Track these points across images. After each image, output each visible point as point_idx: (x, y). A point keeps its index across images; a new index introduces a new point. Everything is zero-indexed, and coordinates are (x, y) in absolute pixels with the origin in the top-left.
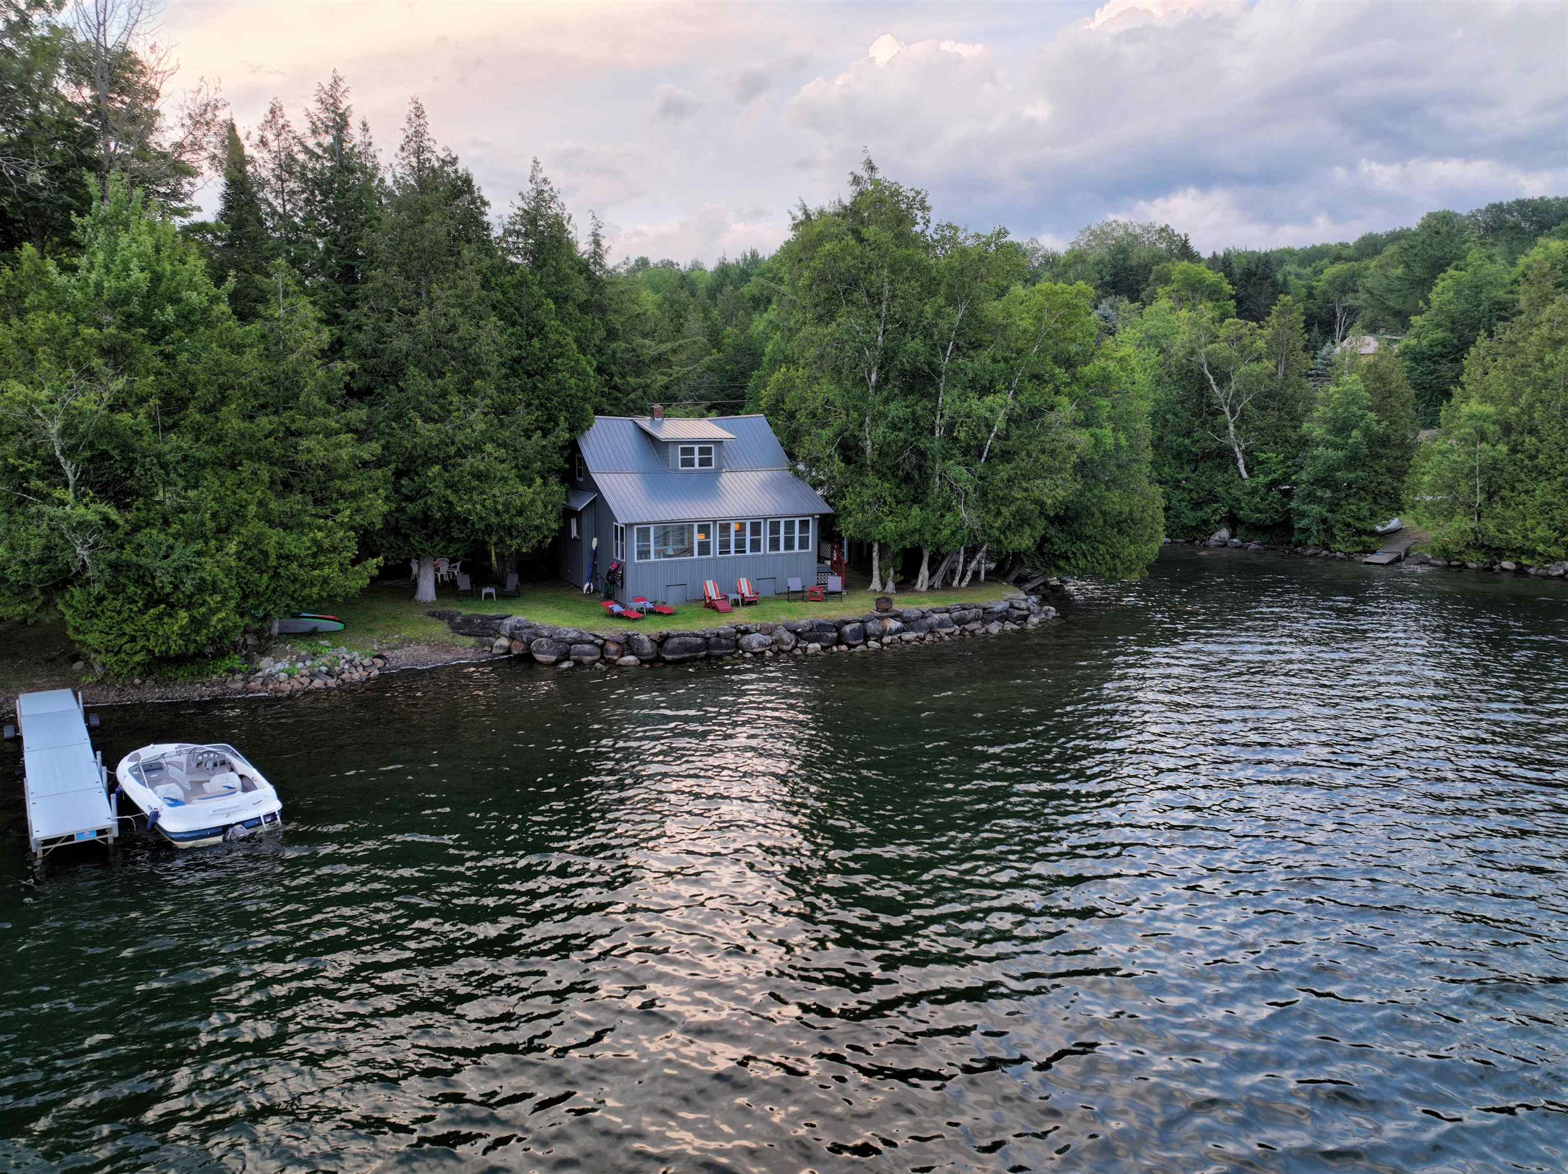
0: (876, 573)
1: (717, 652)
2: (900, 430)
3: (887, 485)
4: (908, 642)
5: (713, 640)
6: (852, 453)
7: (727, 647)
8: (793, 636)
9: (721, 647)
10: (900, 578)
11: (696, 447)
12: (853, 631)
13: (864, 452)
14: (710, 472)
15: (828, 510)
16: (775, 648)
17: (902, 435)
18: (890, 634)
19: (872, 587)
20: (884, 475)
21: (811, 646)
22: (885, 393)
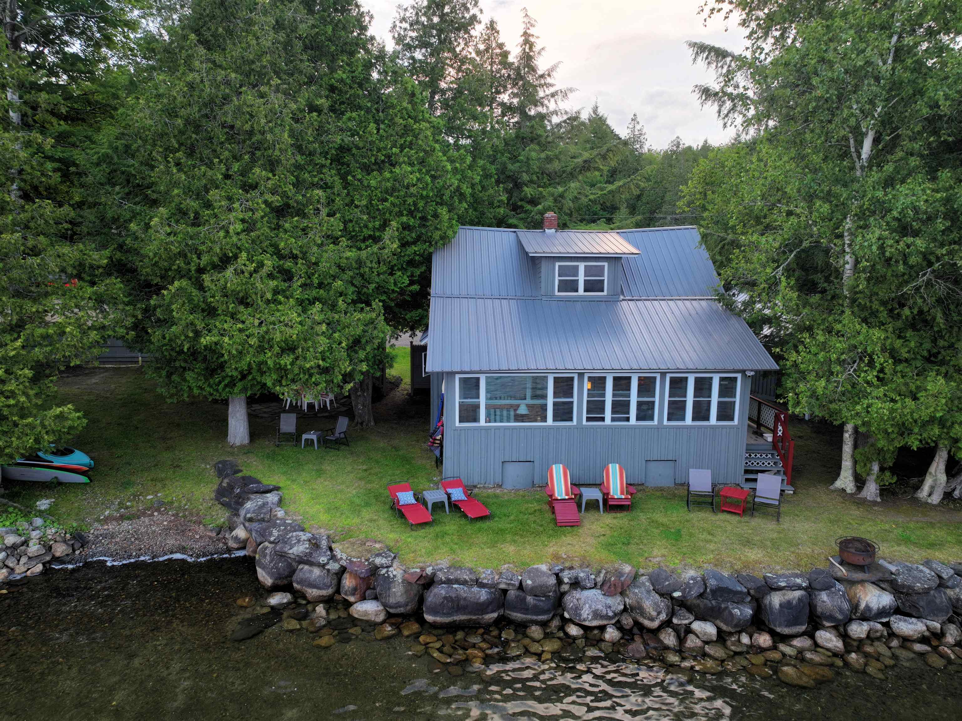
0: (847, 464)
1: (518, 616)
2: (916, 234)
3: (877, 334)
4: (906, 641)
5: (512, 593)
6: (819, 278)
7: (537, 610)
8: (663, 604)
9: (526, 609)
10: (889, 478)
11: (582, 266)
12: (786, 605)
13: (838, 274)
14: (599, 301)
15: (770, 364)
16: (627, 621)
17: (920, 243)
18: (864, 618)
19: (839, 484)
20: (874, 314)
21: (697, 626)
22: (889, 168)
